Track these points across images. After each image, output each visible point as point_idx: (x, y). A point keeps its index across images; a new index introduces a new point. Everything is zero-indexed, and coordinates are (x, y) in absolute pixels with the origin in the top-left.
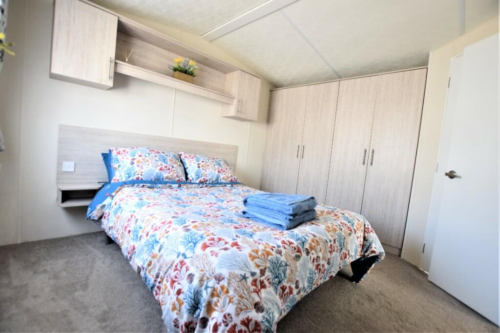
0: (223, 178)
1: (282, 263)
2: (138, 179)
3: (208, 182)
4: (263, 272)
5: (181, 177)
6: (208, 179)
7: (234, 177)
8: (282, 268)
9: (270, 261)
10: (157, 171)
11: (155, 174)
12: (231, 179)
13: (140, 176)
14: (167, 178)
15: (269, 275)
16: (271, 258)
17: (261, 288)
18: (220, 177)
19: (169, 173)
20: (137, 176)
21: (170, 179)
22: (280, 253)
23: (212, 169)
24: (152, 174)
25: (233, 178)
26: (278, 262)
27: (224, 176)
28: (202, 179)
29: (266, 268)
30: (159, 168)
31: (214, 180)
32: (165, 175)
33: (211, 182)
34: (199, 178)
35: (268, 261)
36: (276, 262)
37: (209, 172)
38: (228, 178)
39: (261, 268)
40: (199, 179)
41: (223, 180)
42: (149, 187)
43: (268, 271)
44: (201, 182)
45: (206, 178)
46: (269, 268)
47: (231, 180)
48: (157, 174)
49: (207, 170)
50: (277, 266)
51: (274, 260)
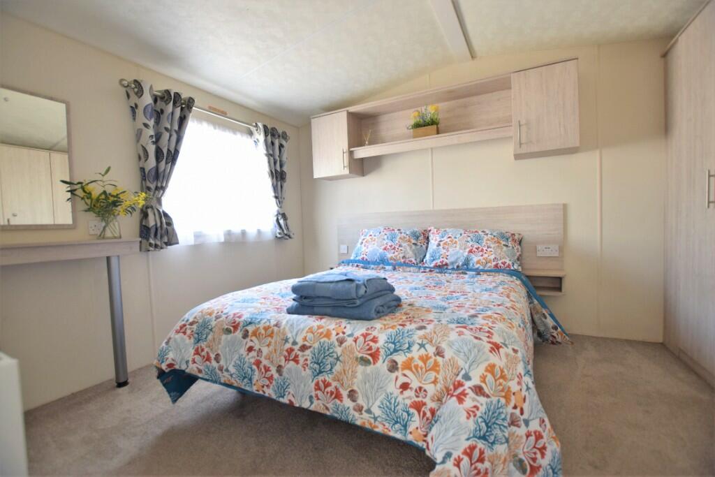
0: (478, 262)
1: (333, 354)
2: (363, 259)
3: (450, 267)
4: (304, 348)
5: (410, 259)
6: (448, 261)
7: (503, 260)
8: (331, 359)
9: (320, 343)
10: (381, 250)
11: (378, 254)
12: (495, 263)
13: (365, 256)
14: (391, 259)
15: (308, 355)
16: (324, 341)
17: (293, 360)
18: (471, 259)
19: (394, 253)
20: (362, 256)
21: (395, 260)
22: (341, 342)
23: (460, 248)
24: (376, 254)
25: (500, 262)
26: (328, 350)
27: (481, 258)
28: (438, 262)
29: (310, 347)
30: (383, 247)
31: (460, 264)
32: (389, 255)
33: (455, 267)
34: (434, 260)
35: (318, 343)
36: (327, 348)
37: (453, 252)
38: (490, 261)
39: (306, 343)
40: (434, 262)
41: (478, 265)
42: (363, 268)
43: (311, 352)
44: (436, 266)
45: (445, 260)
46: (314, 348)
47: (496, 266)
48: (380, 254)
49: (450, 250)
50: (325, 353)
51: (326, 344)
